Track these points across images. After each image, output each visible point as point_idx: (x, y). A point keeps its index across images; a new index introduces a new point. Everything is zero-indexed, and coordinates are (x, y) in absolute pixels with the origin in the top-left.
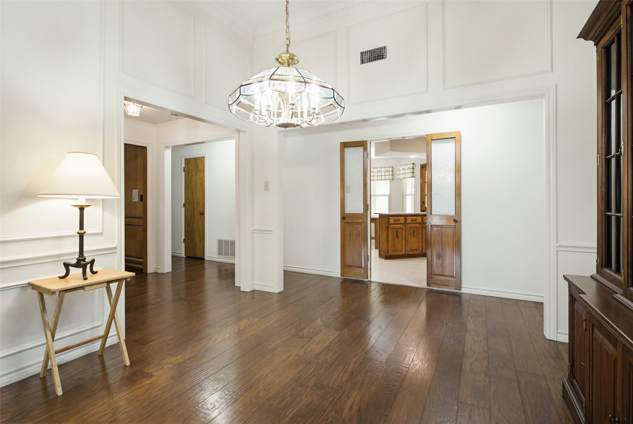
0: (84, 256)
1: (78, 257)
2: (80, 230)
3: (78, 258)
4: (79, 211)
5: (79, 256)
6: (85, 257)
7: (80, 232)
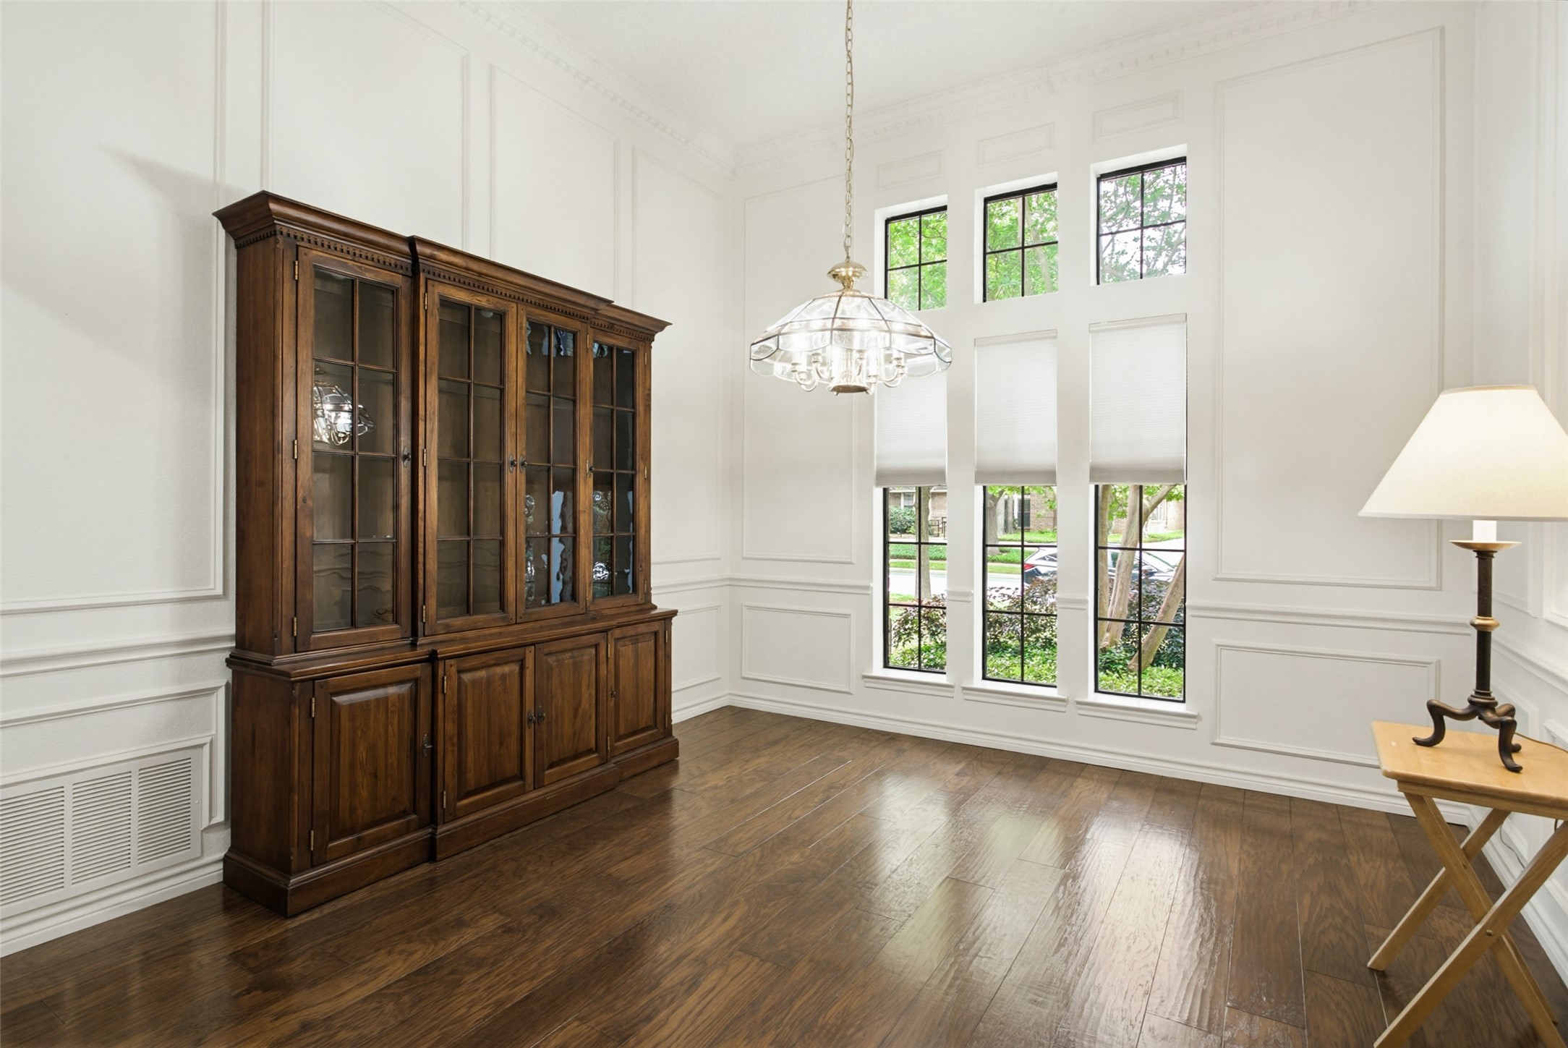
0: (1492, 695)
1: (1473, 693)
2: (1479, 615)
3: (1472, 696)
4: (1477, 559)
5: (1476, 693)
6: (1493, 699)
7: (1478, 622)
